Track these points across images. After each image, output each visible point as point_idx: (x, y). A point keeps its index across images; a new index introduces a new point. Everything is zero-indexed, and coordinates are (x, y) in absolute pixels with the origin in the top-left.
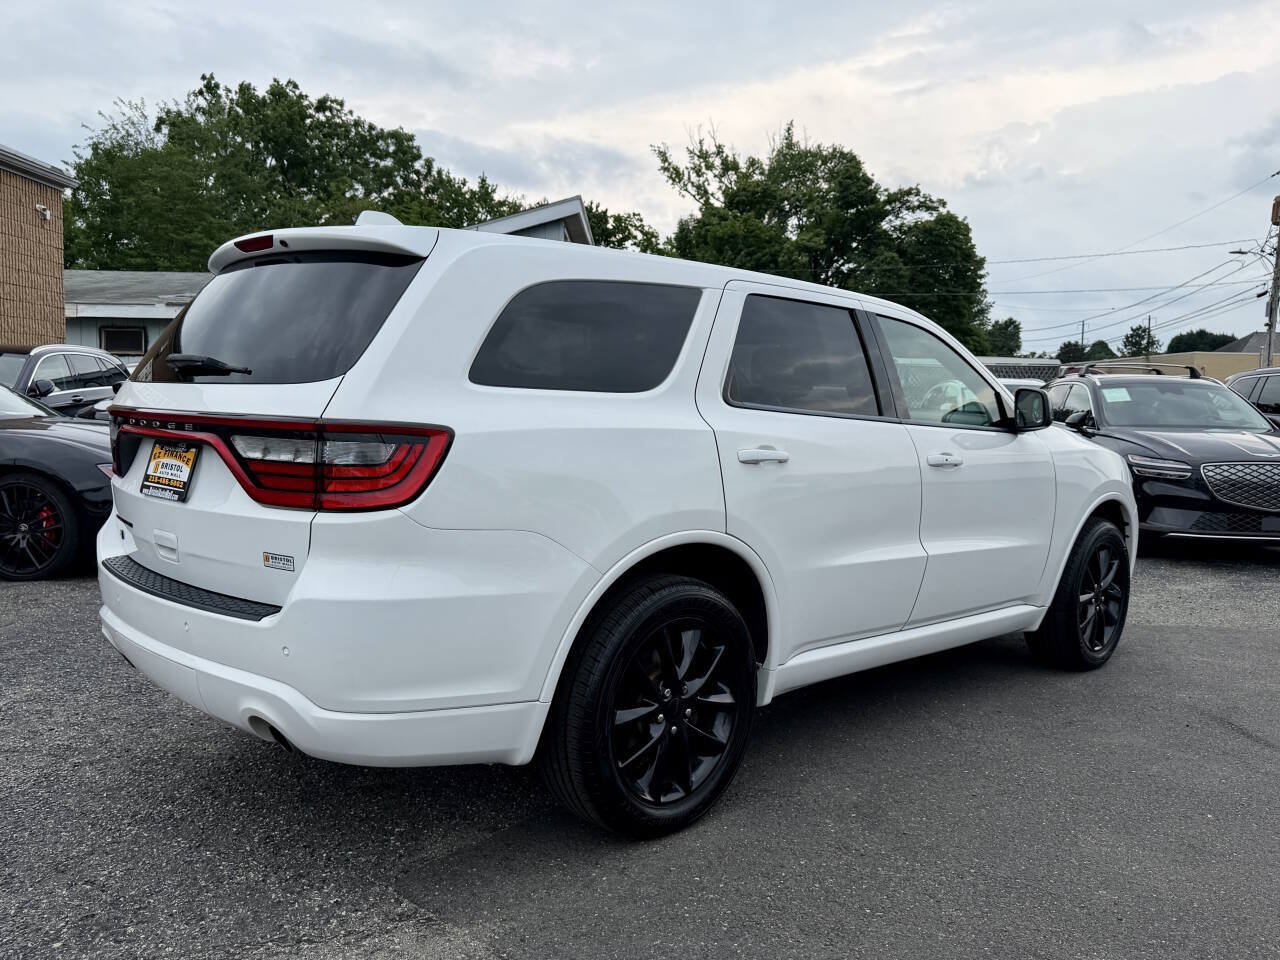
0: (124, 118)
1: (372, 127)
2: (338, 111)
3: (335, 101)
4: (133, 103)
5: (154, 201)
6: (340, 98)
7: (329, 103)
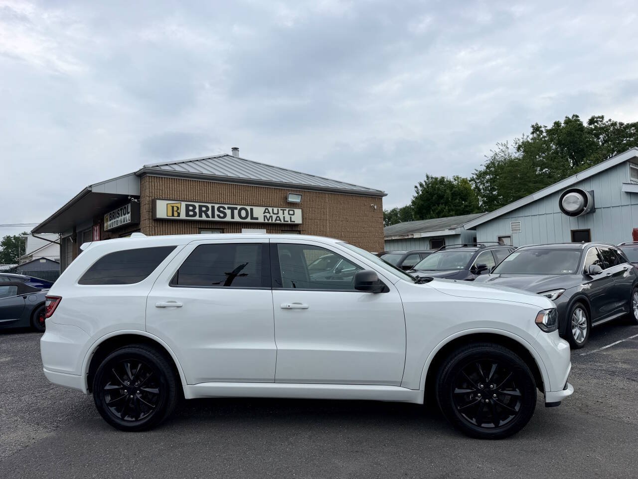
0: (500, 150)
1: (621, 124)
2: (601, 121)
3: (599, 117)
4: (503, 143)
5: (505, 182)
6: (600, 115)
7: (595, 119)
